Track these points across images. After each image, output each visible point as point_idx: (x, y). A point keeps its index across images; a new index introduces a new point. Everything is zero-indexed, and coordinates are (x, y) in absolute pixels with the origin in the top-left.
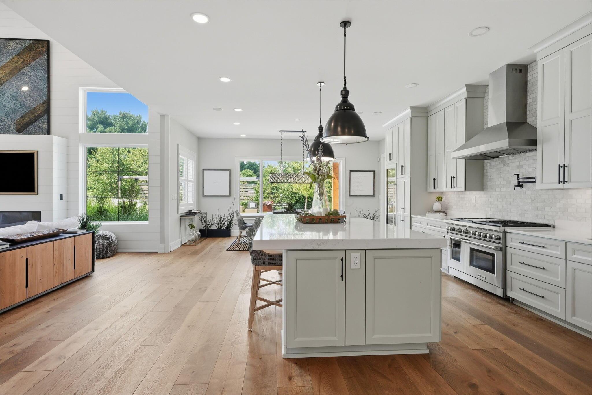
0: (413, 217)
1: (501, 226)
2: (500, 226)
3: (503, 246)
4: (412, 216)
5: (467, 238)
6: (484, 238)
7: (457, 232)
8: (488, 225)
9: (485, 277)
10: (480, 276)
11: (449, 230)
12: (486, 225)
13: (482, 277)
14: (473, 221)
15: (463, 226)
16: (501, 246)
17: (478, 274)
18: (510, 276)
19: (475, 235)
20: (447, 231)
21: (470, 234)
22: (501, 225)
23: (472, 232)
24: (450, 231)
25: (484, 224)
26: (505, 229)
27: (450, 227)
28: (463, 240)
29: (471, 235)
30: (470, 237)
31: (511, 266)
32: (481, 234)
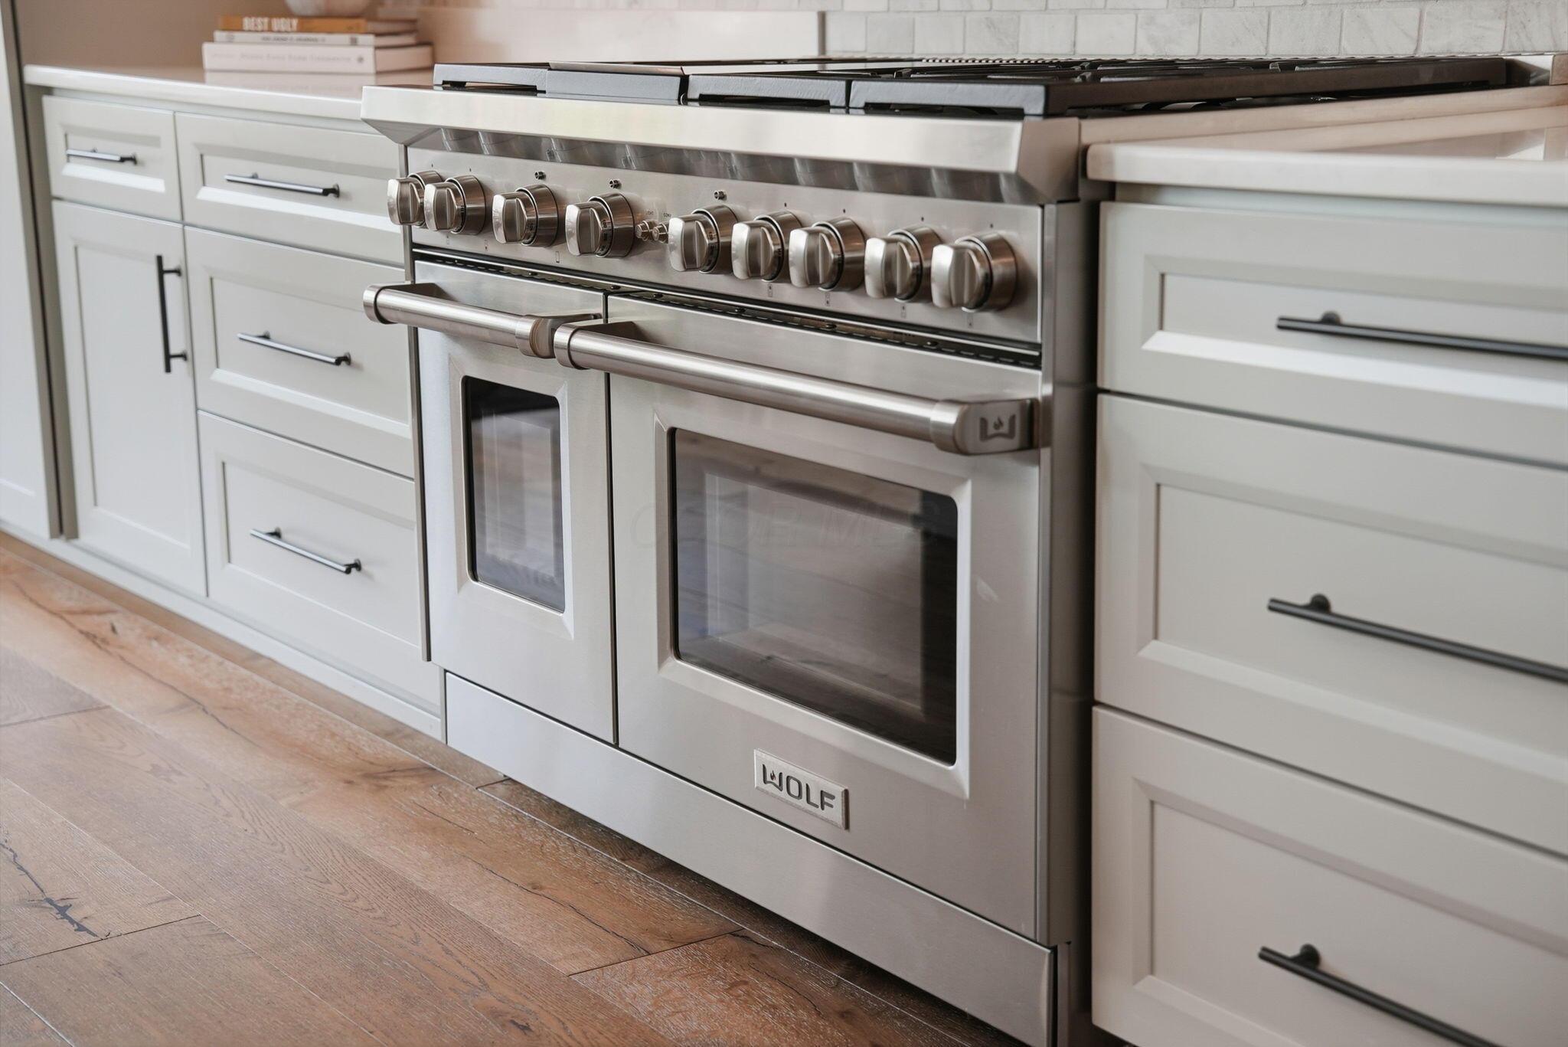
0: (49, 90)
1: (1039, 109)
2: (1015, 114)
3: (1057, 384)
4: (36, 74)
5: (623, 310)
6: (817, 298)
7: (510, 239)
8: (874, 108)
9: (838, 803)
10: (783, 782)
11: (420, 217)
12: (847, 108)
13: (804, 792)
14: (685, 81)
15: (578, 151)
16: (1026, 394)
17: (760, 757)
18: (1144, 786)
19: (719, 259)
20: (408, 235)
21: (661, 262)
22: (1038, 91)
23: (676, 227)
24: (427, 235)
25: (820, 106)
26: (1083, 152)
27: (437, 179)
28: (583, 342)
29: (675, 260)
30: (657, 294)
31: (1153, 650)
32: (784, 241)
